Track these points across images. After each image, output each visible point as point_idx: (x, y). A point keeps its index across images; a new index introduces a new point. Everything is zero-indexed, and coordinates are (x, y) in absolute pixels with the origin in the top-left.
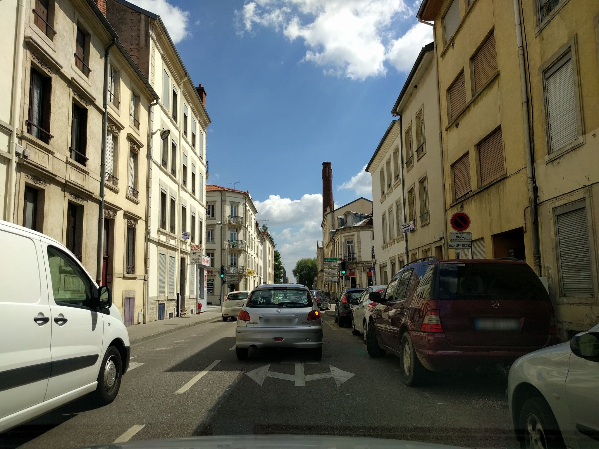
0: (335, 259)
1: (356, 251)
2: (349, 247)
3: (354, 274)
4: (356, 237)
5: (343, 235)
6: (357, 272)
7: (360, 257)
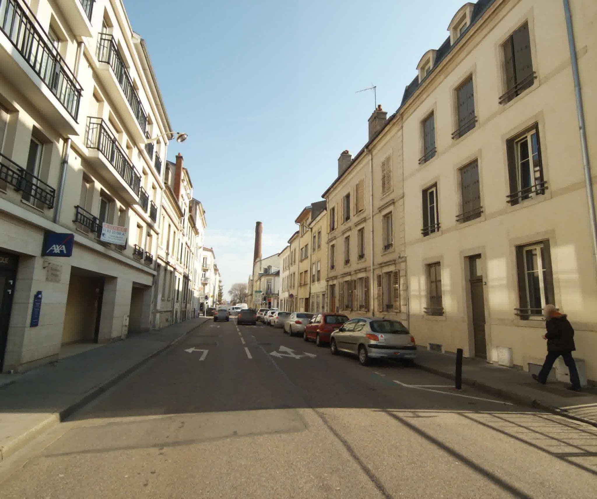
0: (261, 292)
1: (272, 288)
2: (269, 285)
3: (270, 300)
4: (273, 280)
5: (266, 278)
6: (272, 299)
7: (274, 291)
